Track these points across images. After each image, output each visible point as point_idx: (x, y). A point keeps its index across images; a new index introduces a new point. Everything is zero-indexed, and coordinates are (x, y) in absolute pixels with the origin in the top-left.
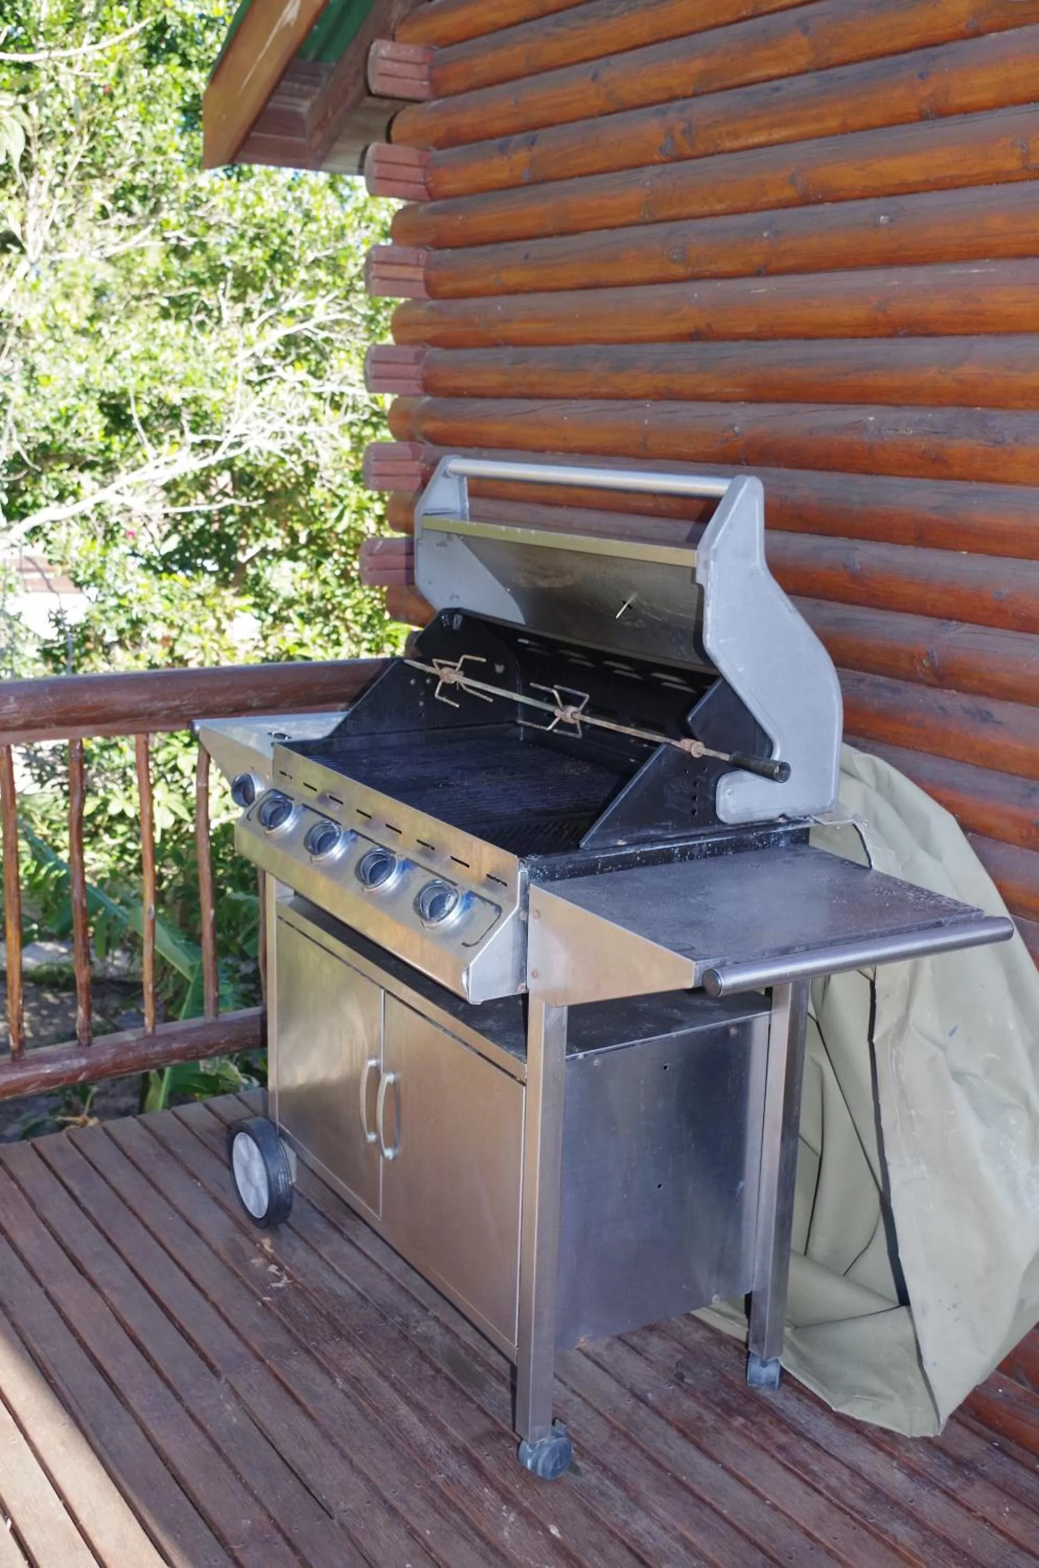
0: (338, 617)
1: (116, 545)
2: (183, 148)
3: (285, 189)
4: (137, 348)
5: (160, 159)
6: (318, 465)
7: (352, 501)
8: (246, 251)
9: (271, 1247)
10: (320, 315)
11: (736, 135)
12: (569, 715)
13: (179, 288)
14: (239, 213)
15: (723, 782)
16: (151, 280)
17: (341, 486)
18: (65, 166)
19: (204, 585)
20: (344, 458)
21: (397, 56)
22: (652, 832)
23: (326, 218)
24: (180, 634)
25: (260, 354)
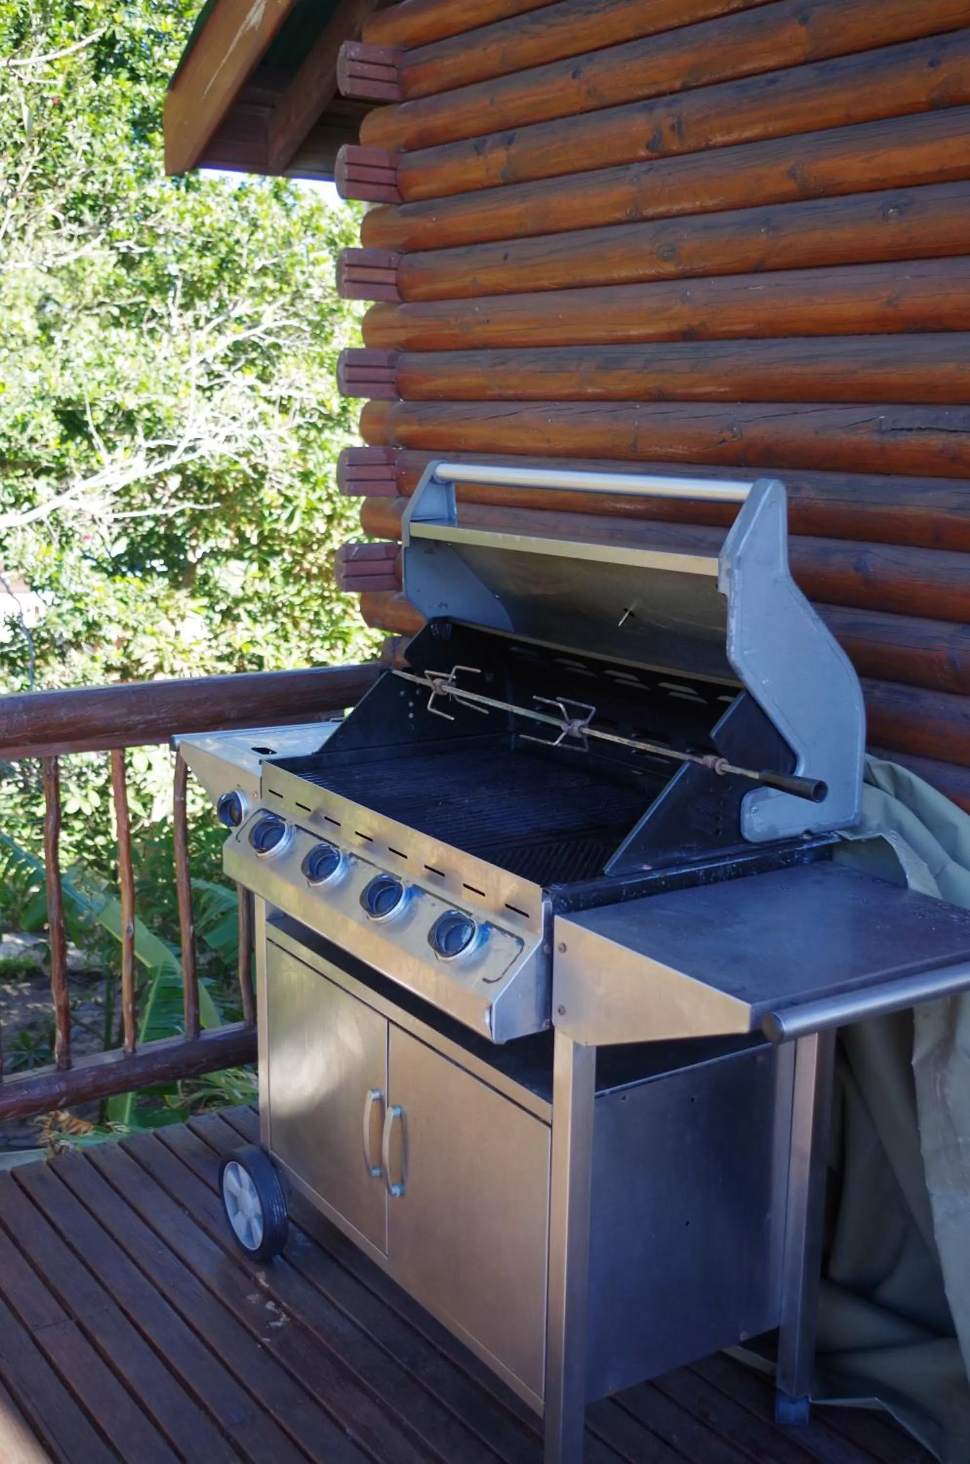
0: (286, 615)
1: (71, 549)
2: (133, 159)
3: (232, 199)
4: (89, 355)
5: (110, 169)
6: (266, 467)
7: (302, 503)
8: (195, 260)
9: (267, 1281)
10: (267, 322)
11: (729, 130)
12: (576, 728)
13: (129, 297)
14: (189, 222)
15: (748, 799)
16: (101, 289)
17: (291, 486)
18: (17, 177)
19: (157, 587)
20: (292, 460)
21: (366, 57)
22: (676, 855)
23: (272, 226)
24: (134, 636)
25: (210, 360)
